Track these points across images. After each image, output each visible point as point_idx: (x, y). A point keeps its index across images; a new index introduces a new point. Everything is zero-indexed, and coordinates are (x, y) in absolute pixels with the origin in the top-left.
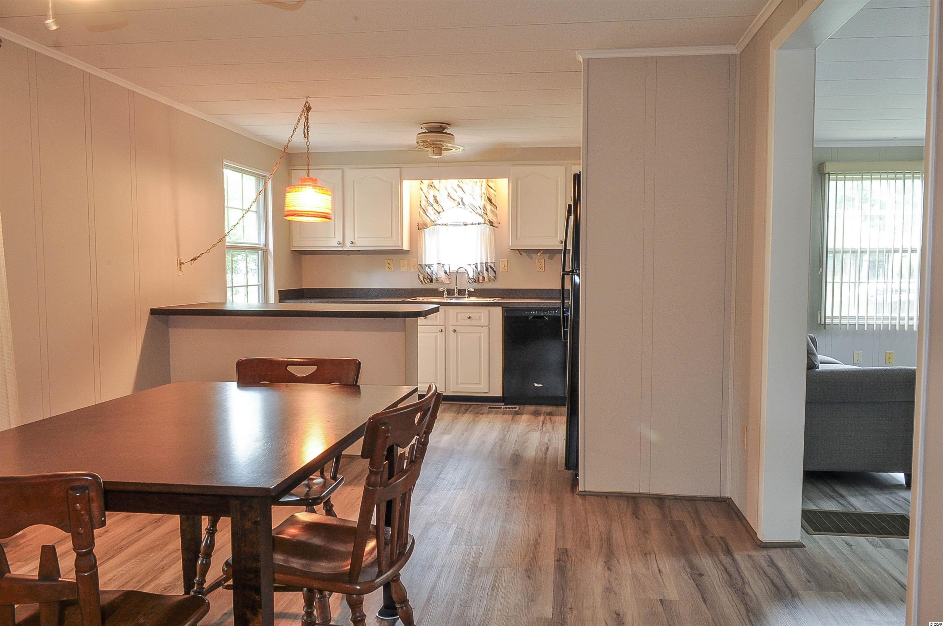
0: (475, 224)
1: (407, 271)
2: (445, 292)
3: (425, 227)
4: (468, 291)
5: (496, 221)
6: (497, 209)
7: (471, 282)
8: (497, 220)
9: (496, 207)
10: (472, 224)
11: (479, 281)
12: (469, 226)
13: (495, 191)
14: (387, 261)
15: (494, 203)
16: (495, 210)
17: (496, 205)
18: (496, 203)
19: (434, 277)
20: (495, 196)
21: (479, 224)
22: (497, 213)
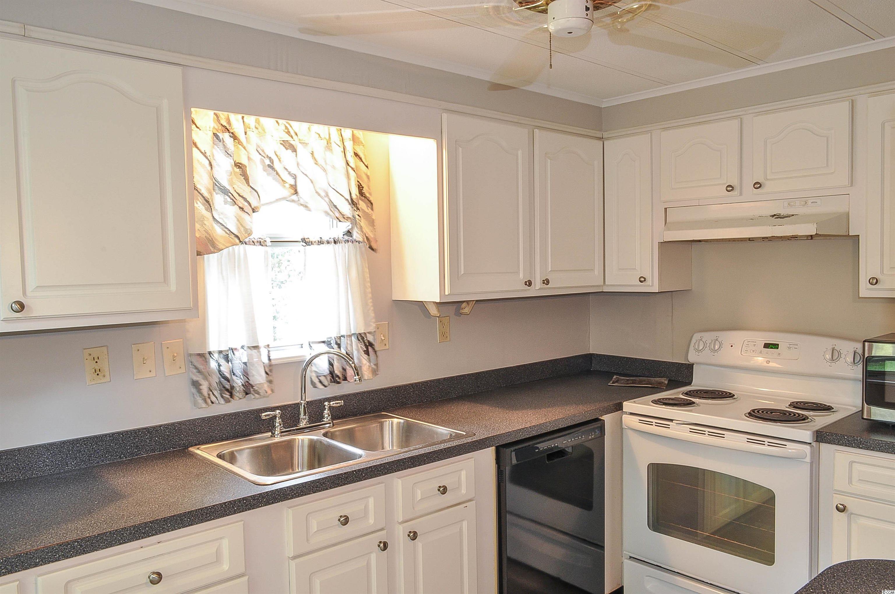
0: (328, 242)
1: (153, 374)
2: (278, 420)
3: (212, 249)
4: (330, 408)
5: (372, 236)
6: (372, 209)
7: (326, 383)
8: (375, 235)
9: (372, 204)
10: (321, 242)
11: (345, 379)
12: (315, 247)
13: (367, 167)
14: (89, 351)
15: (367, 195)
16: (369, 211)
17: (371, 199)
18: (370, 194)
19: (238, 382)
20: (368, 177)
21: (335, 242)
22: (374, 217)
